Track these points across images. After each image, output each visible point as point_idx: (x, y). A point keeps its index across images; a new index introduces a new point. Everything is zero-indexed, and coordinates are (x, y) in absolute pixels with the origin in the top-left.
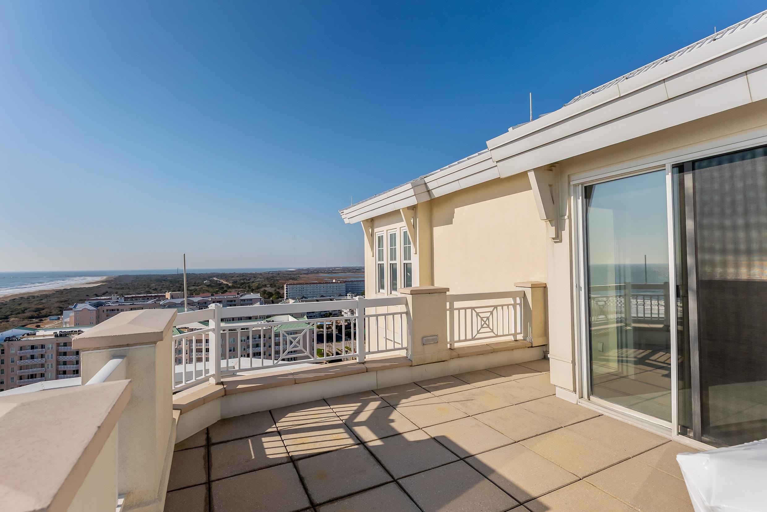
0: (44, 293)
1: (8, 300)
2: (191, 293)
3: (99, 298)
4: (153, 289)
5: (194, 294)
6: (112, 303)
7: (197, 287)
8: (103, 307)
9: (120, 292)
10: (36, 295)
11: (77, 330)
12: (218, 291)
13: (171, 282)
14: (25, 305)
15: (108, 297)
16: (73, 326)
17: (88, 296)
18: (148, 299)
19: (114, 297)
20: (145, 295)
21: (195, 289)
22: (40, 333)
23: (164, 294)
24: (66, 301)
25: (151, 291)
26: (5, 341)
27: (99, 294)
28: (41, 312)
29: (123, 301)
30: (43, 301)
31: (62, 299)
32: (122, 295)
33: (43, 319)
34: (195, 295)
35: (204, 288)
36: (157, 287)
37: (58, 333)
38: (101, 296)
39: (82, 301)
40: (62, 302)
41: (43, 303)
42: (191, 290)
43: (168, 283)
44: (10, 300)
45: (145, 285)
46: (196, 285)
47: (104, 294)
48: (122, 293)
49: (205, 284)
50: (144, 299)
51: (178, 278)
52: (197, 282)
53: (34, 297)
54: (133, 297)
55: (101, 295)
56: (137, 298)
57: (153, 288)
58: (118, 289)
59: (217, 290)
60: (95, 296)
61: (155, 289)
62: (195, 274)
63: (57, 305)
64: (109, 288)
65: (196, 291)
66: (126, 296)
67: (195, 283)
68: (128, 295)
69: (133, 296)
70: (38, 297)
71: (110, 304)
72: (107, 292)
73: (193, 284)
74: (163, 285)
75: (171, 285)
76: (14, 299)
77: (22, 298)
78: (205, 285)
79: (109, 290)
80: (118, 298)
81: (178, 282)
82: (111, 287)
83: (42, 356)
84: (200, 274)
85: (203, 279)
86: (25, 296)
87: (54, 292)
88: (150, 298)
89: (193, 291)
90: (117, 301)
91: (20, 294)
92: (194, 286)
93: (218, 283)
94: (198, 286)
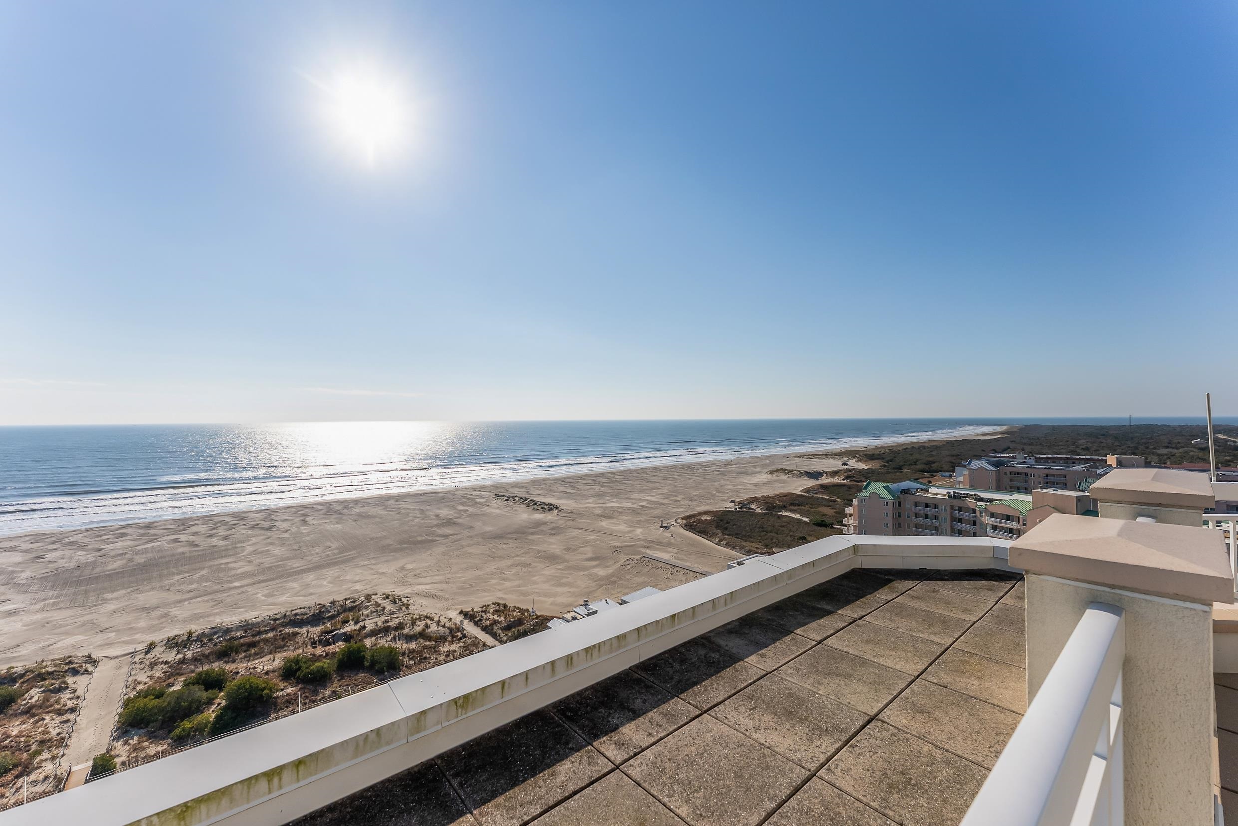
0: (935, 444)
1: (900, 449)
2: (1160, 461)
3: (999, 455)
4: (1082, 449)
5: (1168, 463)
6: (1017, 464)
7: (1175, 451)
8: (1004, 468)
9: (1028, 448)
10: (926, 445)
11: (974, 493)
12: (1229, 461)
13: (1116, 438)
14: (917, 456)
15: (1012, 455)
16: (968, 487)
17: (984, 451)
18: (1074, 463)
19: (1020, 456)
20: (1069, 456)
21: (1171, 453)
22: (933, 490)
23: (1104, 458)
24: (957, 456)
25: (1079, 451)
26: (901, 493)
27: (998, 450)
28: (933, 466)
29: (1034, 463)
30: (934, 453)
31: (955, 453)
32: (1031, 454)
33: (935, 474)
34: (1170, 464)
35: (1191, 453)
36: (1089, 445)
37: (952, 493)
38: (1002, 453)
39: (978, 457)
40: (953, 456)
41: (933, 456)
42: (1161, 455)
43: (1109, 441)
44: (902, 449)
45: (1068, 441)
46: (1173, 446)
47: (1005, 451)
48: (1030, 450)
49: (1194, 446)
50: (1067, 463)
51: (1131, 433)
52: (1176, 441)
53: (924, 448)
54: (1048, 458)
55: (1001, 451)
56: (1054, 461)
57: (1081, 447)
58: (1025, 444)
59: (1228, 458)
60: (993, 452)
61: (1087, 449)
62: (1169, 426)
63: (948, 459)
64: (1013, 442)
65: (1172, 458)
66: (1038, 456)
67: (1169, 443)
68: (1040, 454)
69: (1048, 456)
70: (928, 447)
71: (1015, 465)
72: (1009, 448)
73: (1166, 445)
74: (1101, 443)
75: (1117, 444)
76: (906, 448)
77: (913, 448)
78: (1194, 448)
79: (1012, 446)
80: (1025, 458)
81: (1132, 439)
82: (1015, 442)
83: (936, 518)
84: (1180, 427)
85: (1190, 436)
86: (916, 446)
87: (944, 443)
88: (1077, 462)
89: (1165, 457)
90: (1025, 462)
91: (912, 443)
92: (1167, 447)
93: (1230, 446)
94: (1177, 449)
